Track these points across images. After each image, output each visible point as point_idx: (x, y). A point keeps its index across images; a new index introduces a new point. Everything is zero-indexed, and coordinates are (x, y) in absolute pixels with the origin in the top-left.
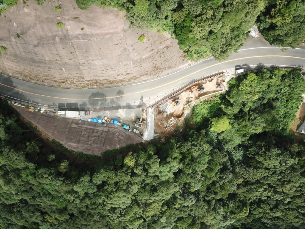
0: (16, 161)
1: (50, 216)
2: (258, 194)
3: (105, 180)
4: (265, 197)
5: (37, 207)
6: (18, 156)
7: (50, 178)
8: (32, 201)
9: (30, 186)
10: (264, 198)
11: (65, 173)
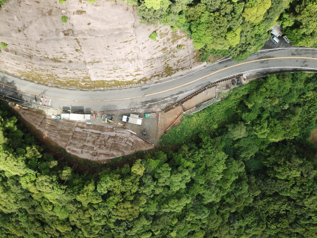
0: (15, 167)
1: (51, 228)
2: (276, 207)
3: (111, 189)
4: (283, 210)
5: (37, 217)
6: (17, 162)
7: (51, 186)
8: (31, 210)
9: (29, 194)
10: (283, 212)
11: (68, 181)
